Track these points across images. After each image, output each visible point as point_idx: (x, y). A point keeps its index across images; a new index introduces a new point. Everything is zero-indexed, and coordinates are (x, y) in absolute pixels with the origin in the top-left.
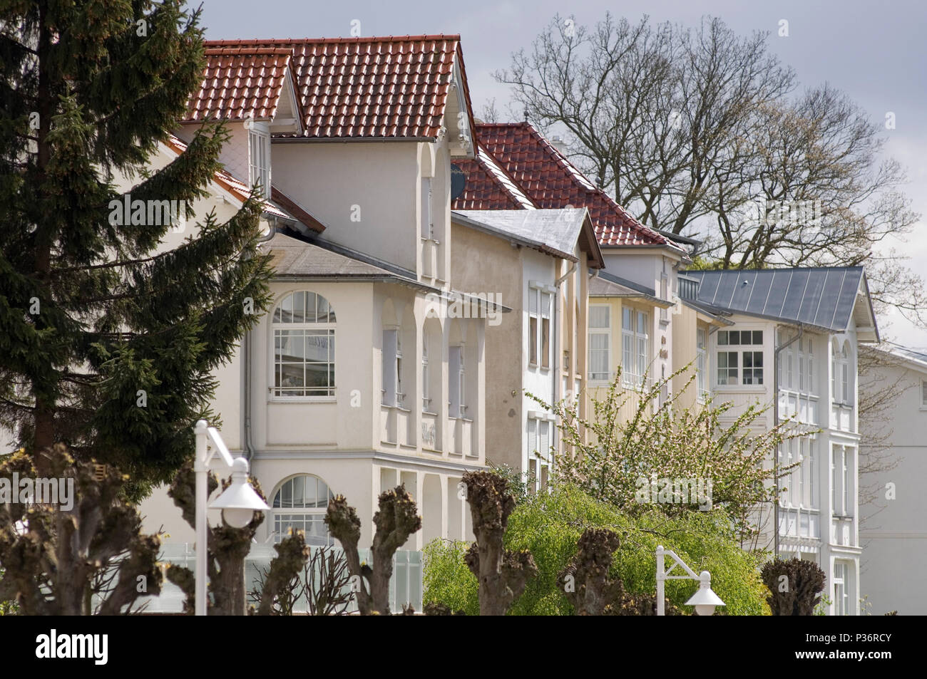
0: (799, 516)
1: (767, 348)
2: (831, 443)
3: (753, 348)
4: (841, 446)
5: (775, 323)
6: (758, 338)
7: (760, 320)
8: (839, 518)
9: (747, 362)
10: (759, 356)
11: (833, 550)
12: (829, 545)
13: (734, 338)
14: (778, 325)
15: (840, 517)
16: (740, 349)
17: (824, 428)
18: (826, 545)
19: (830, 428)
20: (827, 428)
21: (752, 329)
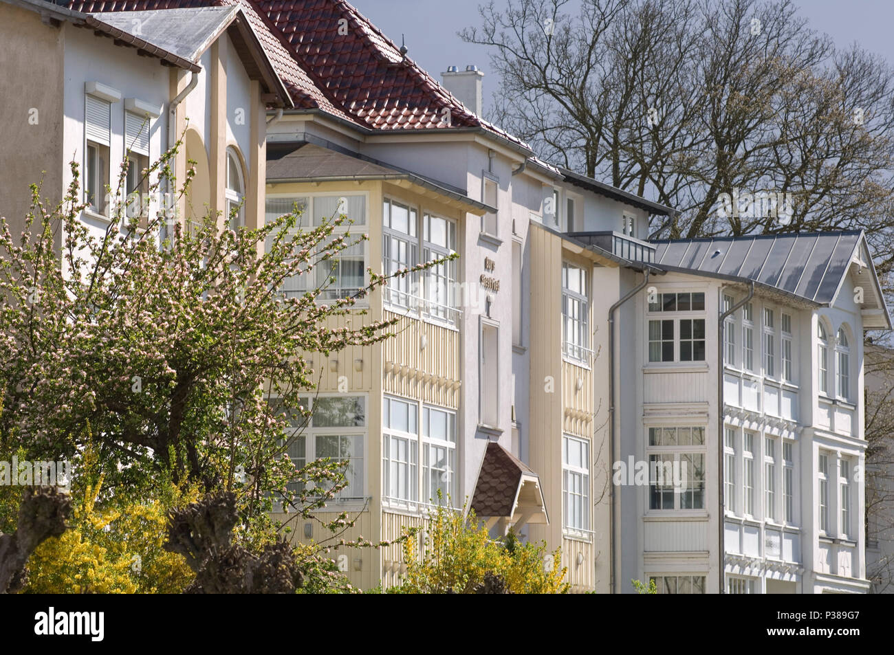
0: (763, 532)
1: (709, 315)
2: (816, 446)
3: (692, 315)
4: (835, 452)
5: (719, 282)
6: (698, 302)
7: (702, 278)
8: (832, 542)
9: (685, 332)
10: (700, 324)
11: (819, 578)
12: (812, 572)
13: (669, 302)
14: (723, 285)
15: (833, 540)
16: (677, 317)
17: (805, 427)
18: (809, 573)
19: (814, 426)
20: (810, 426)
21: (691, 291)
